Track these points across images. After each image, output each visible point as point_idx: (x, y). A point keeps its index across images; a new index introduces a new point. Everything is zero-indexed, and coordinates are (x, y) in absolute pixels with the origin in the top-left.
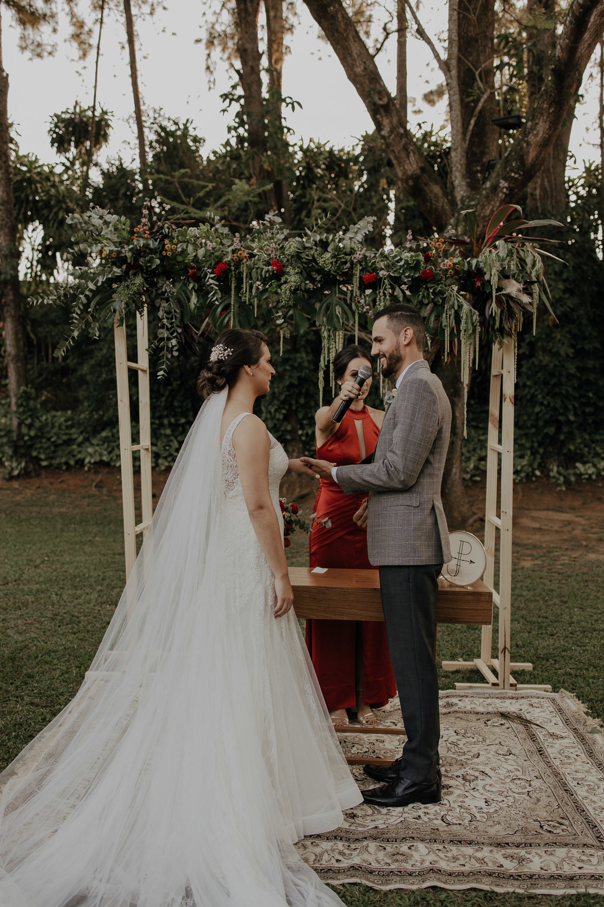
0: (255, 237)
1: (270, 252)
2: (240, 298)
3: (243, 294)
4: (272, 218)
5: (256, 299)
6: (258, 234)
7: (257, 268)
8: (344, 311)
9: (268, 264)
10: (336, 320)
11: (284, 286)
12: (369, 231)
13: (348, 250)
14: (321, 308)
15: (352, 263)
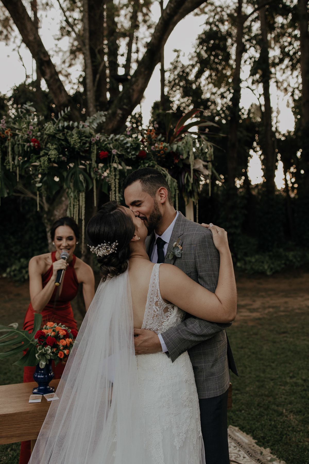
0: (16, 121)
1: (28, 133)
2: (5, 166)
3: (7, 163)
4: (28, 108)
5: (18, 168)
6: (19, 118)
7: (18, 145)
8: (85, 177)
9: (27, 141)
10: (80, 184)
11: (43, 158)
12: (103, 121)
13: (87, 134)
14: (68, 176)
15: (90, 143)
